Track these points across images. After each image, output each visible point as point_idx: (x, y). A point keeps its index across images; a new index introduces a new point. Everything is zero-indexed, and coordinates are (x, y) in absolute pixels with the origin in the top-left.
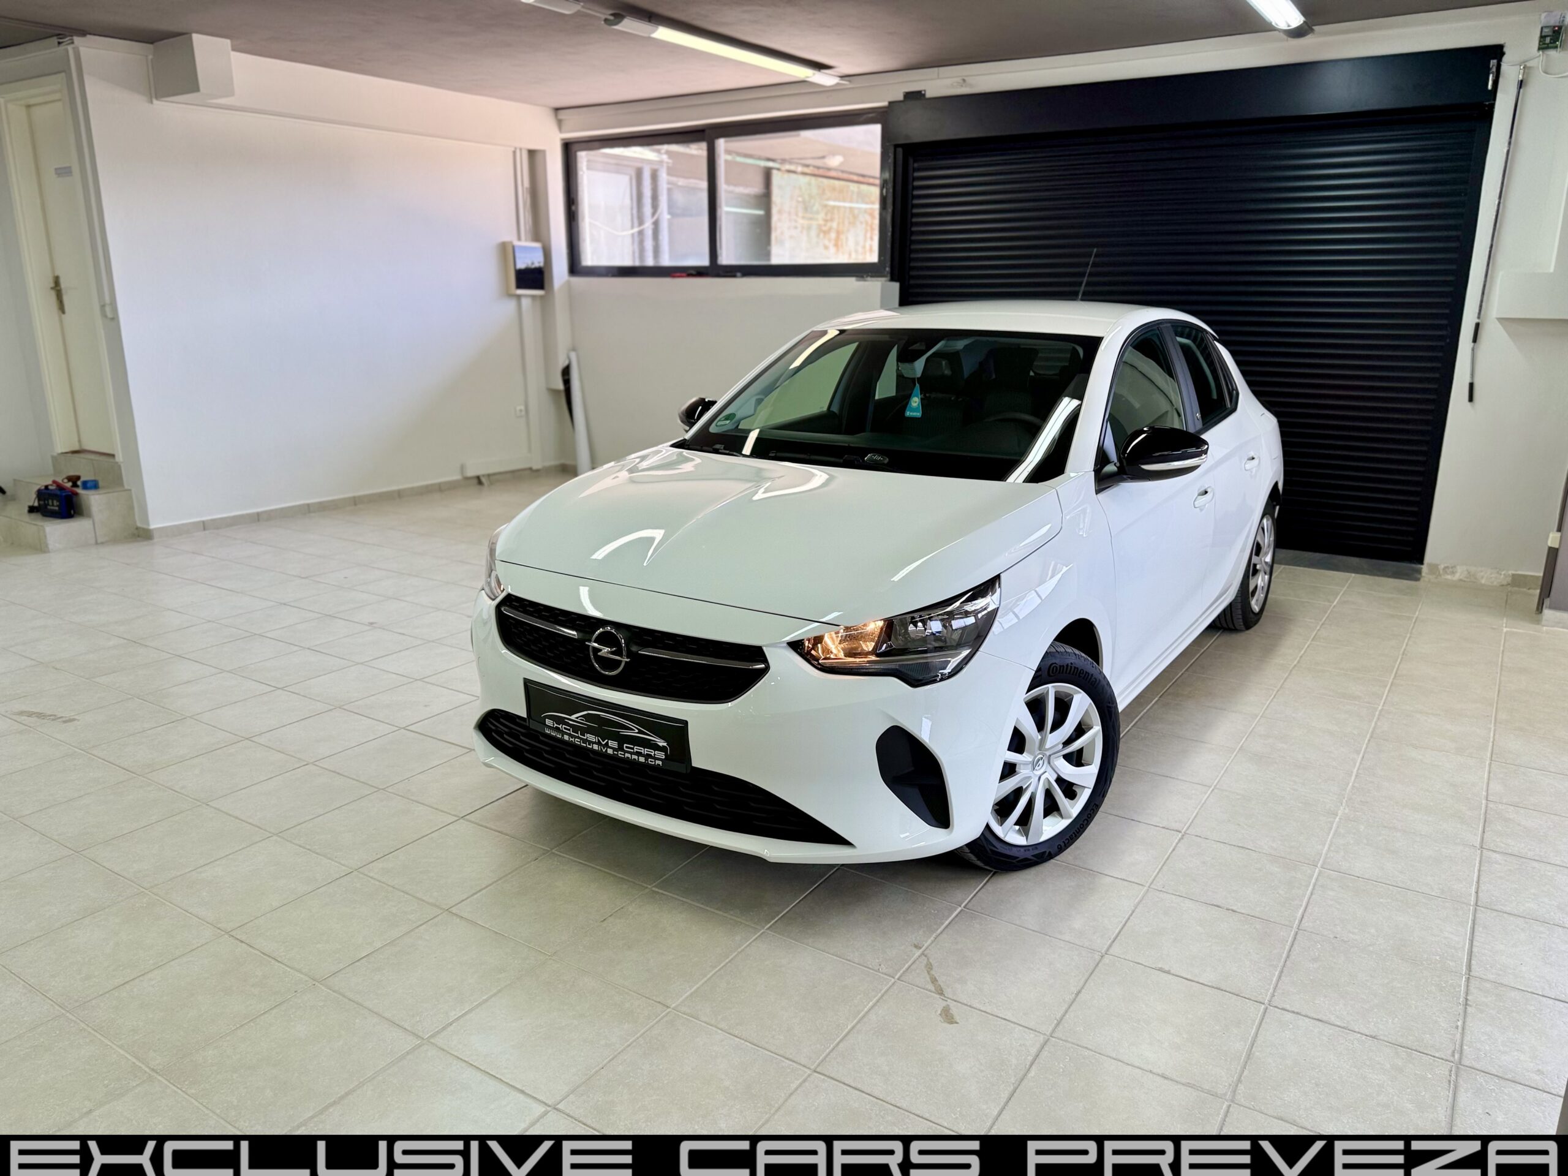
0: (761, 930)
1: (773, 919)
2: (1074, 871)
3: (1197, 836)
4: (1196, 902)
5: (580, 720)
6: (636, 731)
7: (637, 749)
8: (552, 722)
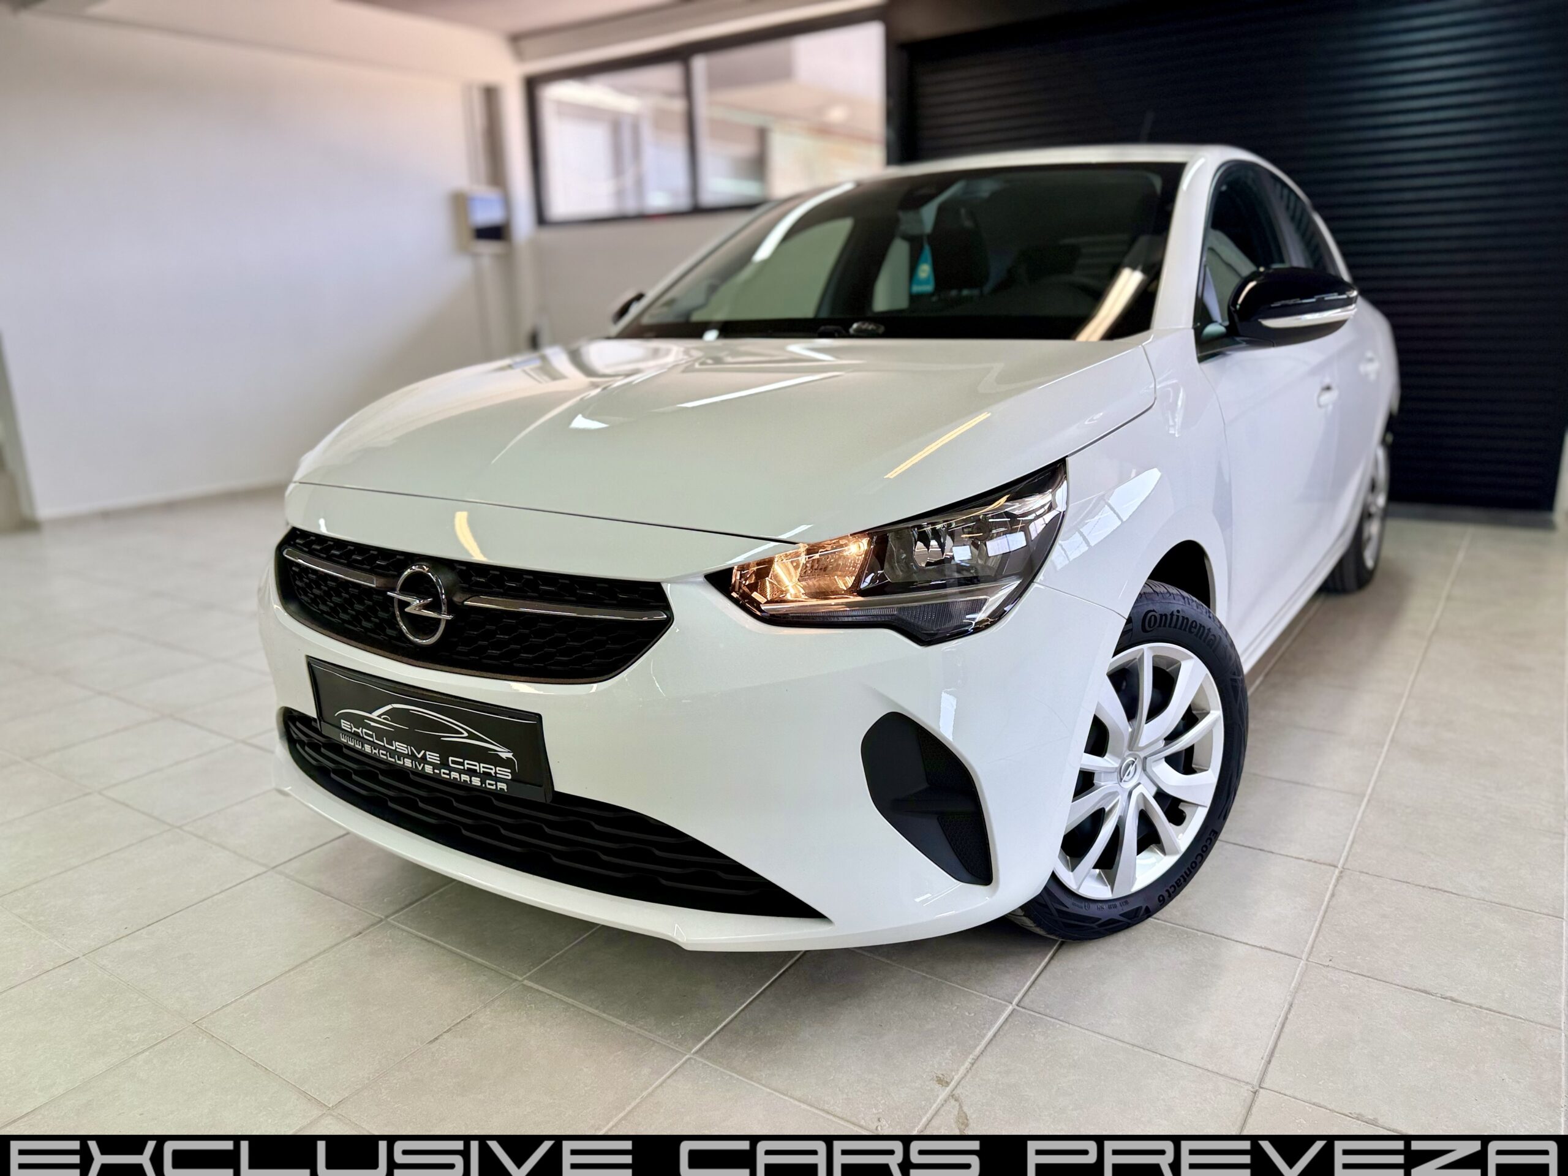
0: (686, 1055)
1: (706, 1035)
2: (1185, 936)
3: (1363, 872)
4: (1388, 984)
5: (384, 719)
6: (463, 734)
7: (468, 764)
8: (349, 724)
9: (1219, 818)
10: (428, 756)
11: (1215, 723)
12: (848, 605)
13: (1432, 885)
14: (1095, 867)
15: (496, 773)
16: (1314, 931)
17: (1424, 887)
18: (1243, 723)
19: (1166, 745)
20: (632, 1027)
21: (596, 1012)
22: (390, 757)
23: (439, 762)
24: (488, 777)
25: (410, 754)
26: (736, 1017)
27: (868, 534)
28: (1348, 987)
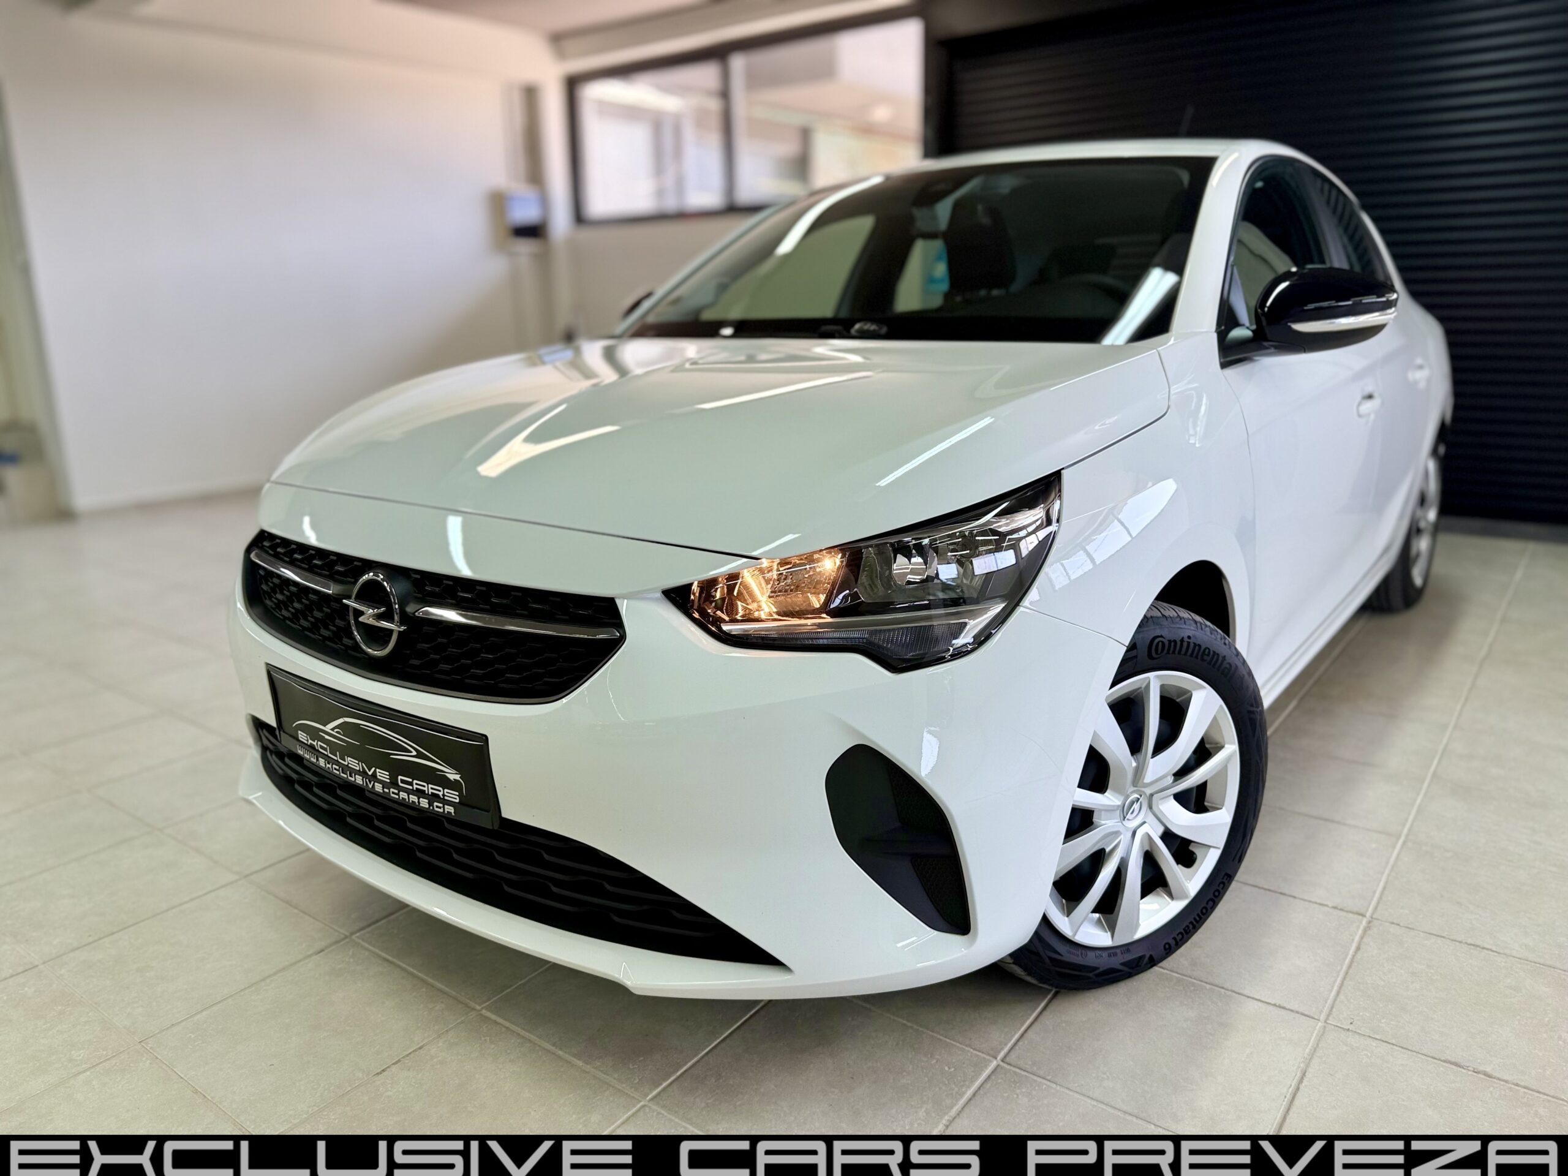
0: (639, 1101)
1: (664, 1082)
2: (1192, 988)
3: (1393, 923)
4: (1415, 1054)
5: (337, 732)
6: (411, 752)
7: (416, 784)
8: (305, 735)
9: (1233, 860)
10: (378, 774)
11: (1229, 759)
12: (820, 625)
13: (1470, 941)
14: (1094, 911)
15: (444, 795)
16: (1335, 988)
17: (1460, 942)
18: (1261, 759)
19: (1175, 780)
20: (588, 1068)
21: (553, 1048)
22: (343, 773)
23: (388, 781)
24: (438, 800)
25: (361, 770)
26: (698, 1061)
27: (840, 550)
28: (1369, 1055)
